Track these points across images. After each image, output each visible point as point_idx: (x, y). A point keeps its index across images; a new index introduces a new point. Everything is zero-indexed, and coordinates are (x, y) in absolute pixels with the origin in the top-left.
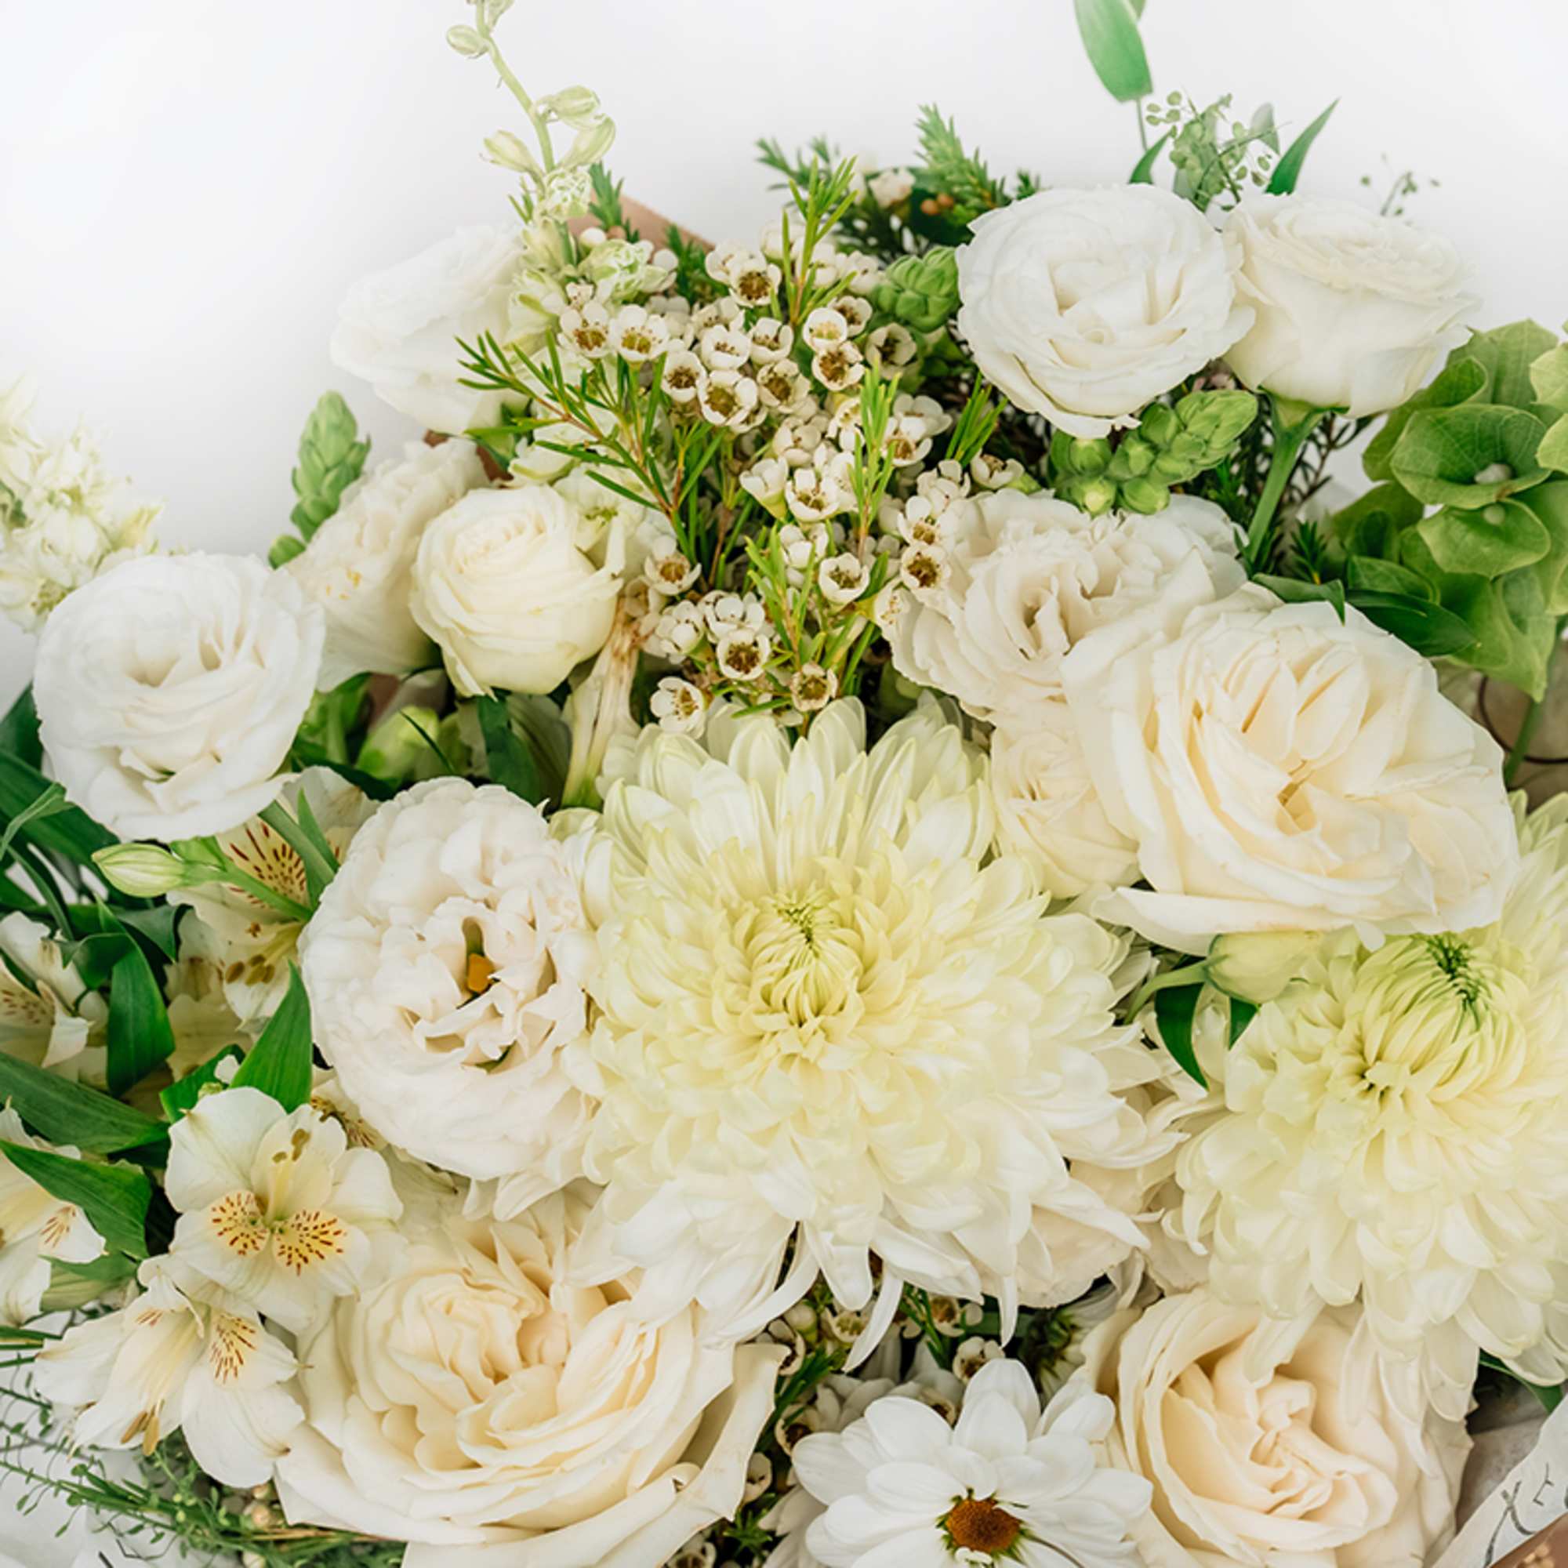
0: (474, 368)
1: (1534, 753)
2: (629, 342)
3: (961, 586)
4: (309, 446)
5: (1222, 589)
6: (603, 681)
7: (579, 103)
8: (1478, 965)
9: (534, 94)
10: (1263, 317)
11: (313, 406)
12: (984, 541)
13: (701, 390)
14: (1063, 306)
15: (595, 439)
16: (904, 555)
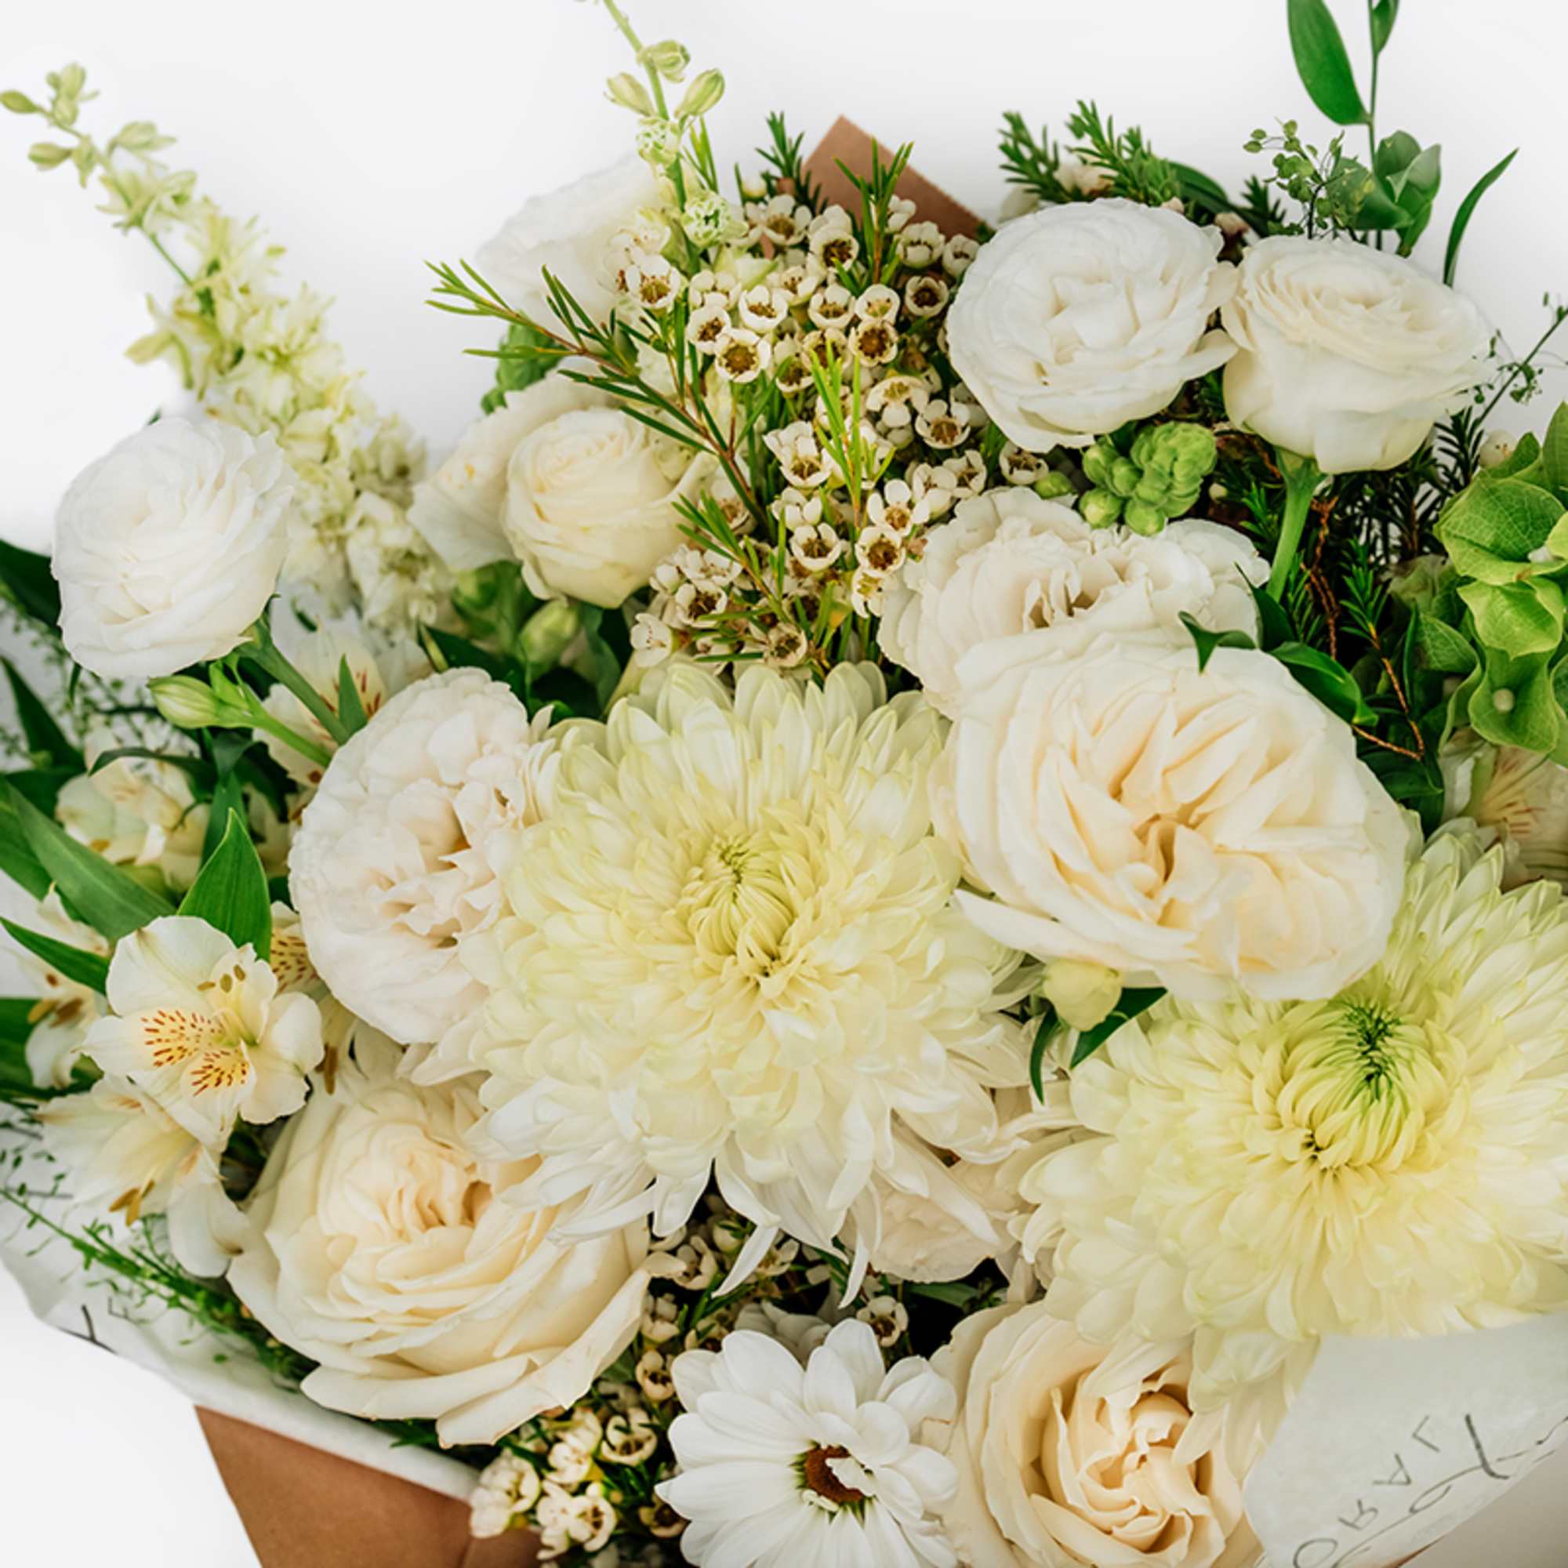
8: (1398, 1040)
9: (644, 40)
13: (718, 347)
16: (867, 537)
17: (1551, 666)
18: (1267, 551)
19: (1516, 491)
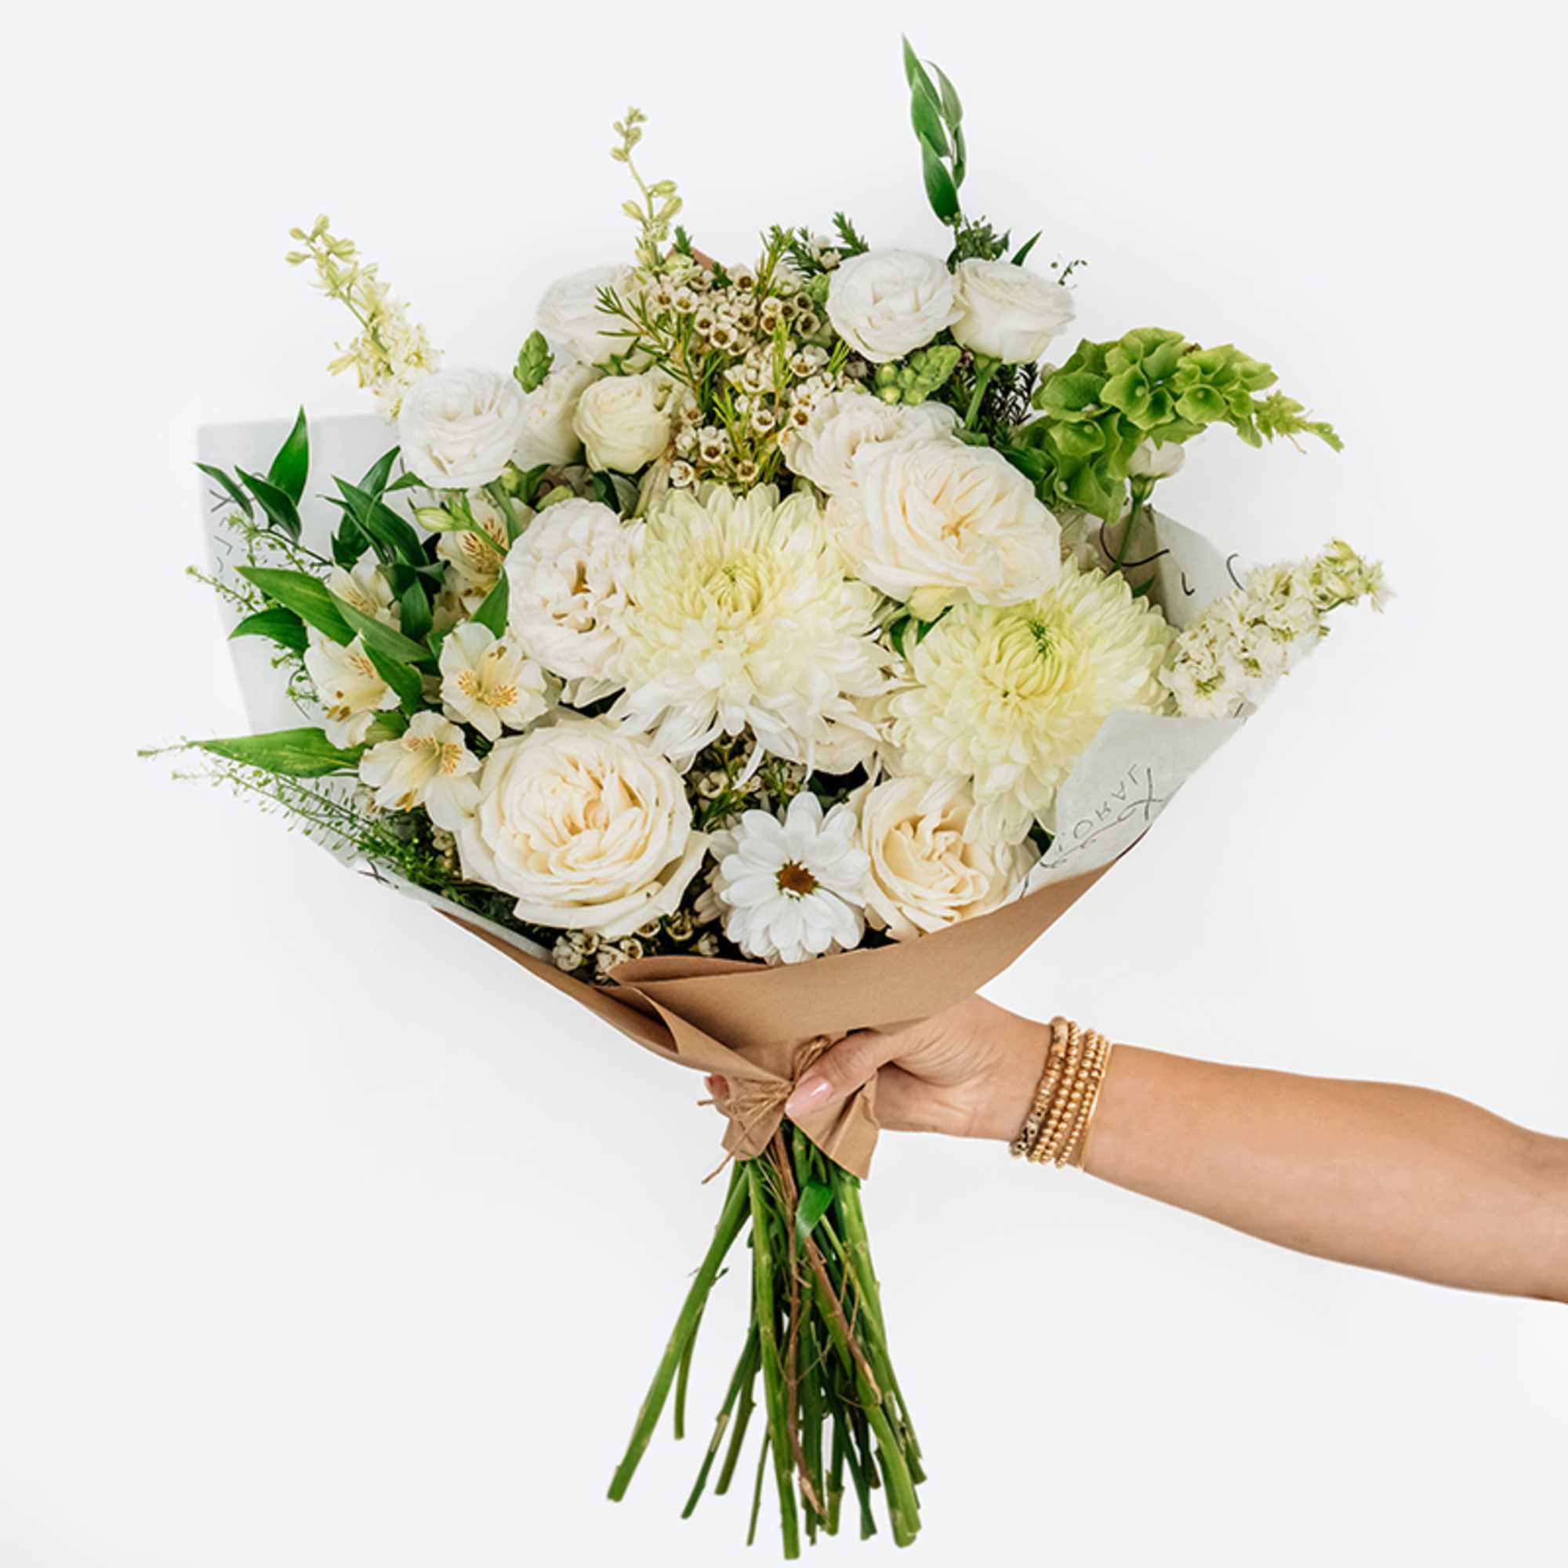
0: (602, 301)
1: (1126, 561)
2: (680, 304)
3: (819, 430)
4: (524, 356)
5: (939, 437)
6: (658, 470)
7: (668, 187)
8: (1051, 634)
9: (646, 184)
10: (969, 314)
11: (528, 336)
12: (834, 412)
13: (712, 331)
14: (876, 301)
15: (657, 343)
16: (794, 411)
17: (1091, 464)
18: (962, 413)
19: (1078, 379)
